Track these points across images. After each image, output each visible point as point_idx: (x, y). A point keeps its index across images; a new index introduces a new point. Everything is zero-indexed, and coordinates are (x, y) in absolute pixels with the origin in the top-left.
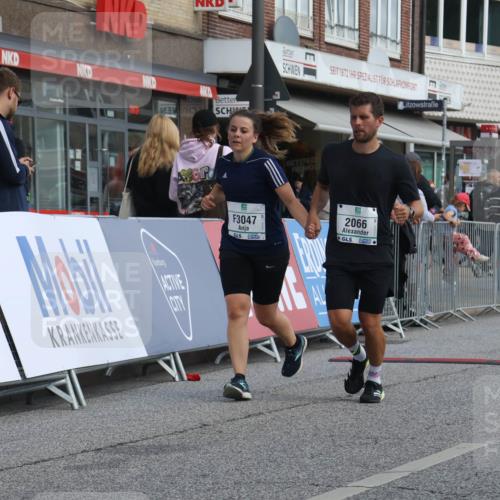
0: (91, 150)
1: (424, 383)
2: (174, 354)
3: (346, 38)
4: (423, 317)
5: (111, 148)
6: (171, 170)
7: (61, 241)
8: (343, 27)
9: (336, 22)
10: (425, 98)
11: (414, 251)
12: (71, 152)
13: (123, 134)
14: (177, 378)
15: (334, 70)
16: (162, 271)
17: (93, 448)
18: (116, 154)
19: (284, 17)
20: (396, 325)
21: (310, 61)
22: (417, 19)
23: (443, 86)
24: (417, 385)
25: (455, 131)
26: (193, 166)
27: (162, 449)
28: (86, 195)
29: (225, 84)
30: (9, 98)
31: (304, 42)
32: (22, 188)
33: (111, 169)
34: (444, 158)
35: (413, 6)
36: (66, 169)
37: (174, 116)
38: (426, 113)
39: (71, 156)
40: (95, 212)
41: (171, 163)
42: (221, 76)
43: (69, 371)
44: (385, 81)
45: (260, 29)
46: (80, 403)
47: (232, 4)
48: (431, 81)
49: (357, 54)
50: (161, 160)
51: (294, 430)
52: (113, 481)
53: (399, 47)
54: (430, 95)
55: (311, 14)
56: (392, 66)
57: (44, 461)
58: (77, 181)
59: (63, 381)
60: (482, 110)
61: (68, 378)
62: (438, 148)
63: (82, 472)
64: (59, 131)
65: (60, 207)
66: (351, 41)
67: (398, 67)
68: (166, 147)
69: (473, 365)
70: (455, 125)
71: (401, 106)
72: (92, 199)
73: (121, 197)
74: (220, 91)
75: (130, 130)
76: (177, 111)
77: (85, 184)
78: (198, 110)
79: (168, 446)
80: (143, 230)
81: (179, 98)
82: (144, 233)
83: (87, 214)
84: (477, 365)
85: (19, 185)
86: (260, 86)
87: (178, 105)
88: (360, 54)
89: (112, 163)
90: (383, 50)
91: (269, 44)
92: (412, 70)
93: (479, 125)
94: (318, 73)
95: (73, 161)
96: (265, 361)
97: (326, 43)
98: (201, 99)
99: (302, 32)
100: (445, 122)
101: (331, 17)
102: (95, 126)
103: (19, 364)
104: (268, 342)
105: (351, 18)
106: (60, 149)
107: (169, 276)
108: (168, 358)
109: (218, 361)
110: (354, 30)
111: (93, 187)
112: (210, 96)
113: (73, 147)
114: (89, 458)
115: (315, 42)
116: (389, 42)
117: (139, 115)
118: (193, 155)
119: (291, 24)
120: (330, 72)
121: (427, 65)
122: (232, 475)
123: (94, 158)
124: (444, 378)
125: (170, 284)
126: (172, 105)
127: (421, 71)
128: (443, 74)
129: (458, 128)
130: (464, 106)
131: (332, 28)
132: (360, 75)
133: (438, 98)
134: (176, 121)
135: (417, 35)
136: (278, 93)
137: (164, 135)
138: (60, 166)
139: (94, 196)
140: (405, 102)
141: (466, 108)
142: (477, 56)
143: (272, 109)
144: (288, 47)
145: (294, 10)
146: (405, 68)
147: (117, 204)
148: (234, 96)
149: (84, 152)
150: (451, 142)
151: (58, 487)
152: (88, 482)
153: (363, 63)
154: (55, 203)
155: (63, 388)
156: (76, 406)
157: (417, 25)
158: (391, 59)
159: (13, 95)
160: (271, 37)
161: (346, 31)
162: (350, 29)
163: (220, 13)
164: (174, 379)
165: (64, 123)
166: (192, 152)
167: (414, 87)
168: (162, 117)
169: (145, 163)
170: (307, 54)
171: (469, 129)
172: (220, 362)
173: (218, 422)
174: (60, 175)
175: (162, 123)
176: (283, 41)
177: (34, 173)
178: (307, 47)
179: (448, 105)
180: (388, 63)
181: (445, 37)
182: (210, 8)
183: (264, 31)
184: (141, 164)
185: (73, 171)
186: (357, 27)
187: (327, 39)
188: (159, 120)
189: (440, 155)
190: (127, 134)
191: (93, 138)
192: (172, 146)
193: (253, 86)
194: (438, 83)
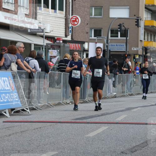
1: (37, 130)
4: (36, 106)
8: (9, 3)
9: (6, 1)
10: (37, 28)
11: (34, 82)
20: (27, 109)
22: (34, 1)
23: (44, 24)
24: (34, 131)
25: (48, 40)
34: (44, 49)
38: (38, 33)
44: (23, 22)
48: (39, 22)
49: (14, 12)
53: (28, 10)
54: (39, 27)
56: (26, 17)
60: (57, 33)
62: (42, 46)
66: (11, 7)
67: (28, 17)
69: (53, 123)
70: (48, 38)
71: (29, 31)
84: (55, 123)
90: (23, 11)
92: (33, 18)
93: (56, 38)
97: (3, 8)
100: (44, 37)
116: (25, 8)
120: (4, 18)
121: (38, 17)
124: (43, 128)
127: (36, 18)
128: (43, 20)
129: (49, 39)
130: (51, 31)
131: (5, 3)
132: (15, 20)
133: (42, 28)
140: (31, 29)
141: (52, 32)
142: (55, 14)
150: (46, 44)
153: (16, 16)
157: (34, 3)
158: (26, 15)
161: (10, 4)
162: (11, 3)
167: (33, 24)
171: (53, 40)
179: (45, 31)
180: (24, 16)
181: (44, 7)
186: (14, 3)
187: (3, 7)
189: (43, 48)
194: (42, 23)
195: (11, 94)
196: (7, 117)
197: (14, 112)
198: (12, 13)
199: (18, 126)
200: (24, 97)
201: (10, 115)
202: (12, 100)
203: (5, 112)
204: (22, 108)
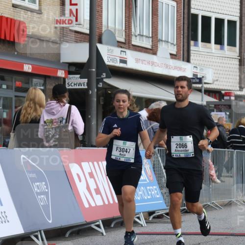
2: (40, 231)
3: (144, 42)
5: (4, 107)
6: (39, 120)
8: (143, 36)
9: (138, 33)
10: (191, 76)
13: (12, 98)
15: (137, 60)
16: (34, 180)
18: (7, 111)
19: (108, 30)
21: (123, 55)
22: (186, 31)
23: (201, 69)
25: (209, 95)
26: (53, 117)
29: (73, 69)
31: (120, 44)
33: (4, 119)
35: (184, 23)
37: (42, 88)
41: (40, 116)
42: (71, 64)
44: (167, 66)
45: (94, 37)
47: (77, 23)
48: (194, 67)
49: (151, 51)
50: (34, 114)
53: (175, 47)
54: (194, 75)
55: (124, 28)
56: (172, 58)
60: (225, 84)
66: (147, 44)
67: (175, 59)
68: (38, 107)
69: (222, 237)
70: (209, 92)
74: (70, 73)
75: (16, 96)
76: (44, 85)
78: (57, 84)
80: (22, 156)
81: (45, 77)
84: (225, 236)
86: (94, 70)
87: (45, 81)
88: (153, 51)
89: (5, 115)
90: (166, 49)
91: (99, 46)
92: (183, 60)
93: (223, 92)
94: (128, 62)
96: (96, 235)
97: (133, 45)
98: (59, 78)
99: (119, 39)
100: (203, 91)
101: (135, 30)
104: (98, 223)
105: (147, 31)
107: (38, 183)
109: (67, 235)
110: (149, 37)
115: (126, 44)
116: (169, 44)
117: (21, 88)
118: (53, 111)
119: (112, 34)
120: (135, 61)
121: (192, 57)
125: (38, 189)
126: (41, 81)
127: (188, 61)
128: (201, 62)
129: (211, 94)
130: (214, 81)
131: (136, 36)
132: (153, 64)
133: (199, 77)
134: (43, 91)
135: (186, 40)
136: (104, 74)
137: (37, 100)
141: (215, 83)
142: (221, 52)
143: (101, 84)
144: (110, 47)
145: (114, 26)
146: (179, 59)
147: (7, 140)
148: (79, 76)
150: (207, 102)
153: (154, 57)
157: (186, 35)
158: (171, 54)
160: (100, 42)
161: (144, 38)
162: (147, 37)
166: (53, 109)
167: (184, 70)
168: (35, 89)
169: (24, 116)
170: (121, 51)
171: (217, 95)
172: (69, 236)
175: (35, 92)
176: (107, 44)
178: (121, 47)
179: (204, 81)
180: (169, 56)
181: (202, 41)
182: (64, 25)
183: (96, 38)
186: (151, 36)
187: (133, 43)
188: (34, 91)
190: (14, 99)
192: (41, 106)
193: (89, 70)
194: (198, 68)
195: (148, 188)
196: (142, 226)
197: (154, 218)
198: (149, 53)
199: (161, 241)
201: (146, 223)
202: (149, 197)
203: (139, 218)
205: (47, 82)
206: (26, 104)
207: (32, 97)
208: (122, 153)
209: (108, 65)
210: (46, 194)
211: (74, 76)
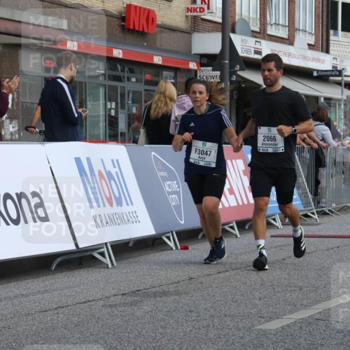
0: (121, 103)
1: (332, 251)
2: (172, 232)
3: (280, 32)
4: (330, 208)
5: (133, 101)
6: (171, 115)
7: (102, 160)
8: (278, 25)
9: (274, 21)
10: (330, 68)
11: (325, 166)
12: (109, 104)
13: (141, 92)
14: (174, 248)
15: (273, 51)
16: (165, 179)
17: (121, 293)
18: (137, 105)
19: (241, 18)
20: (313, 213)
21: (258, 46)
22: (325, 19)
23: (342, 61)
24: (327, 252)
27: (164, 294)
28: (118, 131)
29: (205, 61)
30: (71, 70)
31: (254, 34)
32: (78, 127)
33: (134, 114)
34: (342, 106)
35: (322, 11)
36: (106, 115)
37: (173, 81)
38: (331, 78)
39: (109, 107)
40: (123, 142)
41: (171, 111)
42: (203, 56)
43: (106, 244)
44: (305, 58)
45: (227, 26)
46: (112, 264)
47: (210, 11)
48: (334, 58)
49: (288, 42)
51: (248, 282)
52: (133, 315)
53: (314, 36)
54: (333, 67)
55: (258, 17)
56: (310, 49)
57: (89, 301)
58: (112, 122)
59: (102, 250)
61: (105, 248)
62: (339, 100)
63: (114, 309)
64: (102, 91)
65: (102, 138)
66: (283, 33)
67: (313, 49)
68: (168, 100)
71: (315, 74)
72: (121, 133)
73: (140, 132)
74: (202, 65)
75: (145, 90)
76: (175, 78)
77: (117, 124)
79: (168, 292)
80: (153, 153)
81: (176, 70)
82: (154, 155)
83: (118, 142)
85: (76, 124)
86: (227, 62)
87: (176, 74)
88: (290, 41)
89: (134, 110)
90: (303, 39)
91: (232, 36)
92: (322, 51)
94: (263, 53)
95: (110, 109)
96: (230, 237)
97: (268, 35)
98: (189, 70)
99: (253, 28)
100: (343, 84)
101: (271, 19)
102: (124, 87)
103: (74, 238)
104: (231, 225)
105: (283, 20)
106: (102, 102)
107: (169, 183)
108: (168, 235)
109: (200, 237)
110: (286, 26)
111: (122, 126)
112: (196, 68)
113: (110, 101)
114: (118, 299)
115: (262, 34)
116: (307, 34)
117: (151, 81)
118: (185, 106)
119: (246, 23)
121: (331, 48)
122: (209, 311)
123: (123, 107)
124: (344, 248)
125: (170, 187)
126: (172, 74)
127: (327, 51)
131: (271, 25)
132: (289, 55)
133: (338, 69)
134: (174, 84)
135: (325, 29)
136: (238, 66)
137: (167, 93)
138: (102, 113)
139: (123, 131)
140: (318, 71)
143: (234, 76)
144: (244, 37)
145: (248, 14)
146: (317, 50)
147: (137, 137)
148: (211, 68)
149: (117, 104)
150: (347, 96)
151: (98, 318)
152: (117, 315)
153: (291, 47)
154: (98, 136)
155: (102, 254)
156: (110, 266)
157: (325, 23)
158: (309, 45)
159: (73, 68)
160: (234, 31)
161: (280, 27)
162: (283, 26)
163: (202, 17)
164: (172, 249)
165: (105, 86)
167: (323, 62)
168: (166, 82)
169: (155, 111)
170: (256, 41)
172: (202, 237)
173: (200, 276)
174: (102, 118)
176: (241, 34)
177: (86, 117)
178: (256, 37)
179: (345, 73)
180: (307, 47)
181: (342, 30)
182: (195, 14)
183: (229, 27)
184: (152, 111)
185: (110, 116)
186: (287, 24)
187: (268, 32)
188: (164, 84)
189: (340, 105)
190: (143, 93)
191: (123, 95)
192: (172, 100)
193: (222, 61)
194: (338, 60)
196: (278, 228)
198: (285, 43)
200: (306, 193)
201: (283, 225)
203: (274, 220)
204: (305, 213)
205: (178, 75)
206: (156, 98)
207: (162, 90)
208: (201, 156)
209: (242, 57)
210: (177, 193)
211: (206, 68)
